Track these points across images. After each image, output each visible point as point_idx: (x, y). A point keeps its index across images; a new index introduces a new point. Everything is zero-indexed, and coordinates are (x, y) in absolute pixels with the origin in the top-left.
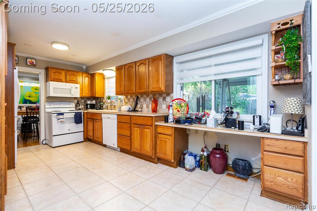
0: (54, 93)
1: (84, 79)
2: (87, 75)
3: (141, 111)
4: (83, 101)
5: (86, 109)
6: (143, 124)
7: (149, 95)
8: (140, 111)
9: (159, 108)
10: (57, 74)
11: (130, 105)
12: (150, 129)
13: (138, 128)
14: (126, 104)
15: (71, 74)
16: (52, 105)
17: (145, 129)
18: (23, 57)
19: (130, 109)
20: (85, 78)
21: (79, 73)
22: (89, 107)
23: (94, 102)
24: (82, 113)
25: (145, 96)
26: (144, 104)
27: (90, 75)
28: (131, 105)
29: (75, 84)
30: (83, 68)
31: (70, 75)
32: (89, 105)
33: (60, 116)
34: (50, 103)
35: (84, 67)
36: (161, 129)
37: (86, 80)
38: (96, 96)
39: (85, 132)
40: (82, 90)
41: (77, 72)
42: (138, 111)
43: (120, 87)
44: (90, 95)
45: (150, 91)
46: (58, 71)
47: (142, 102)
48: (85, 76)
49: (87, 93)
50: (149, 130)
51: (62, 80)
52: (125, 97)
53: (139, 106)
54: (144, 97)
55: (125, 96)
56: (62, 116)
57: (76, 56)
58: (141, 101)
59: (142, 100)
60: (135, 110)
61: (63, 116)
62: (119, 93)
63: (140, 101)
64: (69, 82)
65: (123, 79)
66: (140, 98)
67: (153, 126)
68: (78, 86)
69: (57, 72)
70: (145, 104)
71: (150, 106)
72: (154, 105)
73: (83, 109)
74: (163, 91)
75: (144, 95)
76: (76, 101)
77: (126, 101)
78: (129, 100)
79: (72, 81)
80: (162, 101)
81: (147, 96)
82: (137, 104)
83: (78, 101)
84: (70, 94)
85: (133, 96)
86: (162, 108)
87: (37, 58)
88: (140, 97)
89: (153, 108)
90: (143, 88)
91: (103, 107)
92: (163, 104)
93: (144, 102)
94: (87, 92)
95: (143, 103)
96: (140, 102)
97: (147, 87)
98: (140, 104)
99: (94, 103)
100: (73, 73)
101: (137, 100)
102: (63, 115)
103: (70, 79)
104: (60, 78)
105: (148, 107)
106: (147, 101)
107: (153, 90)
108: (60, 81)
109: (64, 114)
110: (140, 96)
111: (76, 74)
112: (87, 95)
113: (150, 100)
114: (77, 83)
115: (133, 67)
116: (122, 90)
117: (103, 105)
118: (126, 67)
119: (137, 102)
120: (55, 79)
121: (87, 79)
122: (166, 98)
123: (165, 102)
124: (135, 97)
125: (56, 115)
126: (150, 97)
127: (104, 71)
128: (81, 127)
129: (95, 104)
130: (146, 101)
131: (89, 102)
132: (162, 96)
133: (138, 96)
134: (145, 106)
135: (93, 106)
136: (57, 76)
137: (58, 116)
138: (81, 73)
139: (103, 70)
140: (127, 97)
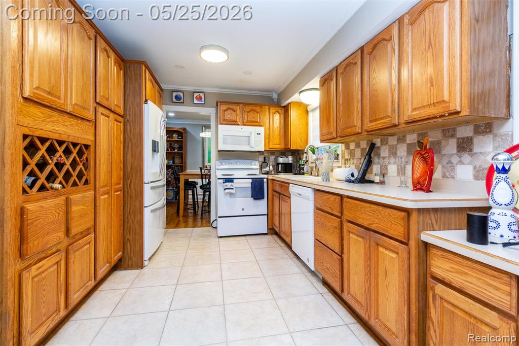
0: (224, 144)
1: (273, 116)
2: (278, 109)
3: (382, 183)
4: (272, 158)
5: (277, 172)
6: (374, 227)
7: (404, 136)
8: (377, 183)
9: (444, 176)
10: (229, 111)
11: (354, 165)
12: (397, 253)
13: (358, 236)
14: (345, 164)
15: (252, 110)
16: (223, 164)
17: (381, 249)
18: (190, 92)
19: (353, 175)
20: (275, 115)
21: (263, 107)
22: (280, 170)
23: (290, 160)
24: (265, 180)
25: (392, 141)
26: (389, 163)
27: (283, 109)
28: (357, 167)
29: (257, 127)
30: (273, 97)
31: (249, 112)
32: (280, 165)
33: (227, 184)
34: (222, 161)
35: (275, 96)
36: (447, 265)
37: (276, 120)
38: (291, 149)
39: (270, 215)
40: (268, 138)
41: (261, 106)
42: (372, 182)
43: (328, 121)
44: (283, 147)
45: (406, 119)
46: (231, 107)
47: (384, 158)
48: (274, 111)
49: (278, 143)
50: (394, 255)
51: (236, 121)
52: (344, 148)
53: (376, 168)
54: (389, 143)
55: (343, 145)
56: (230, 184)
57: (251, 73)
58: (382, 155)
59: (384, 152)
60: (363, 180)
61: (232, 184)
62: (325, 137)
63: (379, 155)
64: (248, 124)
65: (333, 102)
66: (379, 148)
67: (412, 243)
68: (261, 130)
69: (230, 109)
70: (395, 163)
71: (409, 168)
72: (420, 166)
73: (273, 173)
74: (458, 113)
75: (390, 138)
76: (261, 159)
77: (347, 157)
78: (352, 154)
79: (253, 121)
80: (455, 151)
81: (399, 139)
82: (369, 163)
83: (264, 158)
84: (249, 145)
85: (362, 142)
86: (453, 178)
87: (206, 90)
88: (378, 144)
89: (417, 175)
90: (381, 116)
91: (303, 170)
92: (461, 163)
93: (389, 157)
94: (277, 141)
95: (386, 161)
96: (379, 158)
97: (393, 110)
98: (378, 163)
99: (290, 162)
100: (253, 108)
101: (369, 154)
102: (232, 182)
103: (249, 119)
104: (233, 119)
105: (401, 171)
106: (399, 154)
107: (417, 114)
108: (234, 123)
109: (234, 180)
110: (378, 142)
111: (258, 109)
112: (278, 146)
113: (409, 152)
114: (261, 126)
115: (356, 63)
116: (332, 130)
117: (303, 165)
118: (340, 71)
119: (370, 157)
120: (226, 120)
121: (277, 116)
122: (472, 143)
123: (466, 157)
124: (365, 147)
125: (222, 182)
126: (408, 142)
127: (302, 94)
128: (261, 206)
129: (292, 163)
130: (395, 154)
131: (281, 160)
132: (453, 136)
133: (374, 141)
134: (392, 169)
135: (287, 168)
136: (229, 116)
137: (224, 184)
138: (267, 107)
139: (300, 92)
140: (347, 147)
